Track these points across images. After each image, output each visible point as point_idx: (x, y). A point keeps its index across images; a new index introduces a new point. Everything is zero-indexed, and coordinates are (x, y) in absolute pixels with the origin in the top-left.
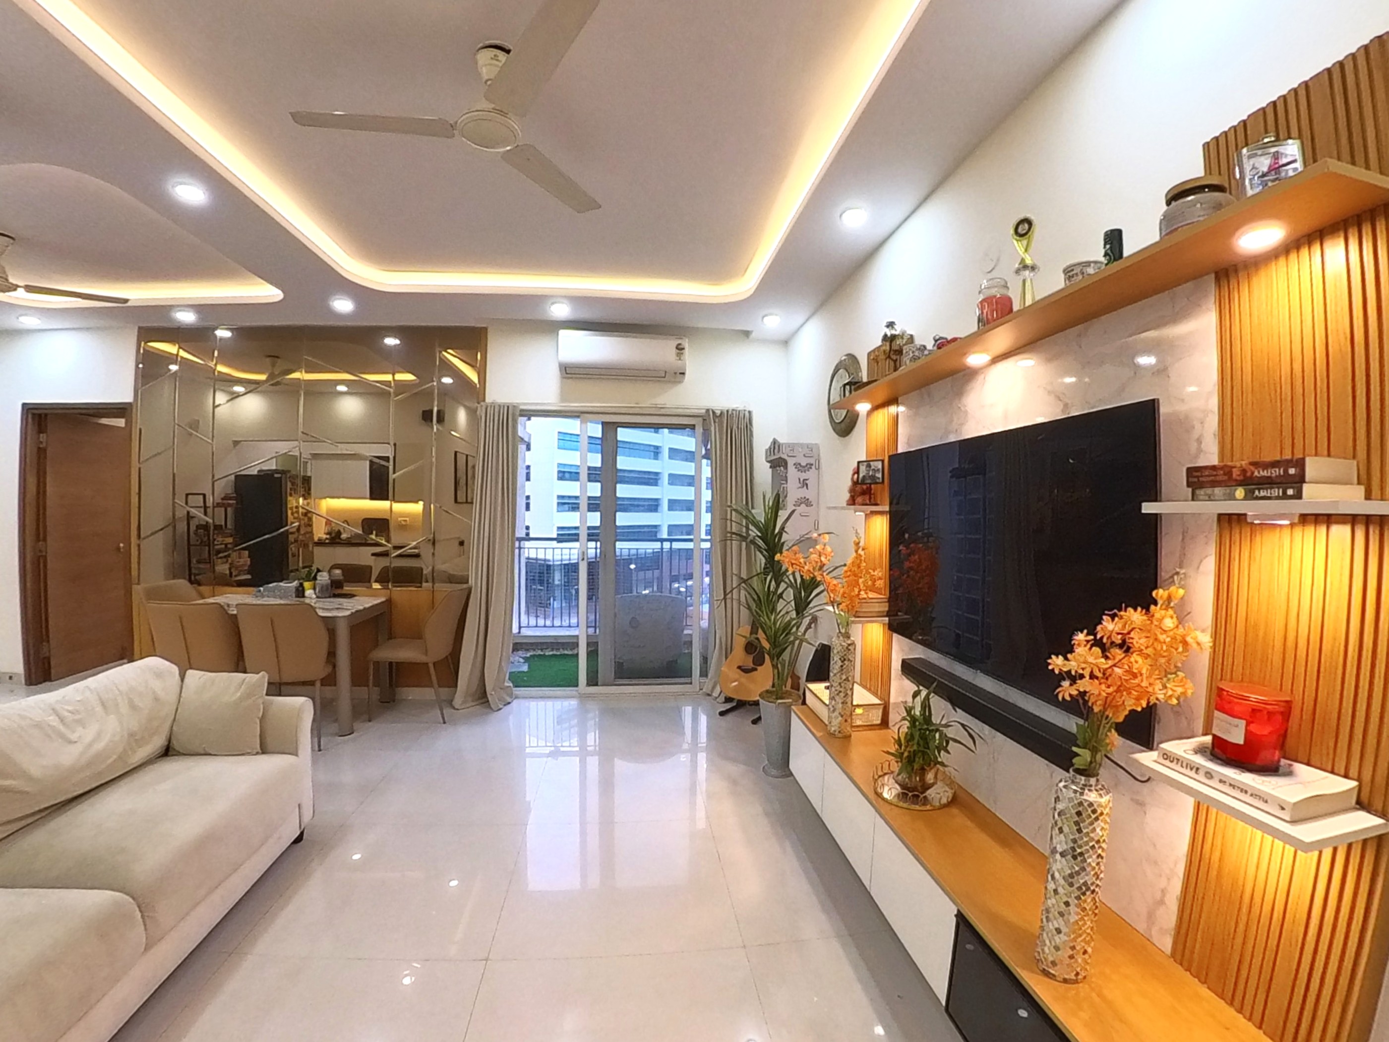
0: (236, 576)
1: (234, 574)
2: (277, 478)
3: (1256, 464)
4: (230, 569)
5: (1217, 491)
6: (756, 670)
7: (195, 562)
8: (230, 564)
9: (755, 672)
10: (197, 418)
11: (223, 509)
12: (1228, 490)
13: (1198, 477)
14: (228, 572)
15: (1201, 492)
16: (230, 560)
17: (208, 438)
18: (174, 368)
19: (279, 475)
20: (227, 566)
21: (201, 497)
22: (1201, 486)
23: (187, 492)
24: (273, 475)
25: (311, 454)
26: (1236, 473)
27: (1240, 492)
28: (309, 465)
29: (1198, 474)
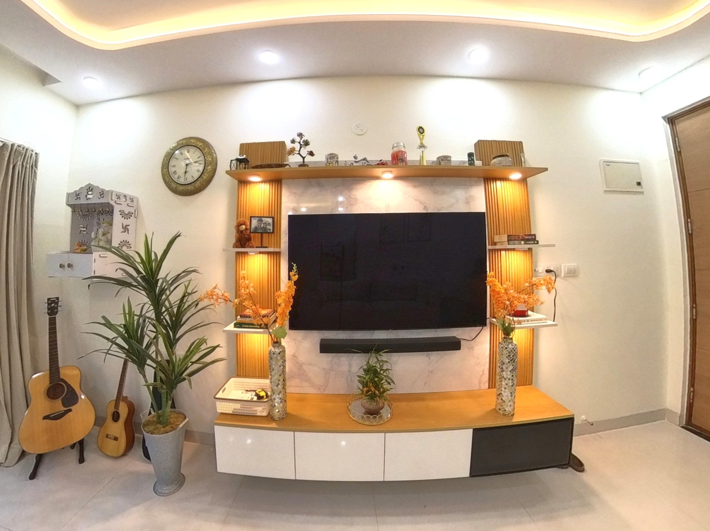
3: (525, 235)
5: (516, 242)
6: (70, 410)
9: (70, 413)
12: (519, 242)
13: (510, 238)
15: (510, 242)
22: (511, 240)
26: (521, 237)
27: (523, 242)
29: (511, 237)
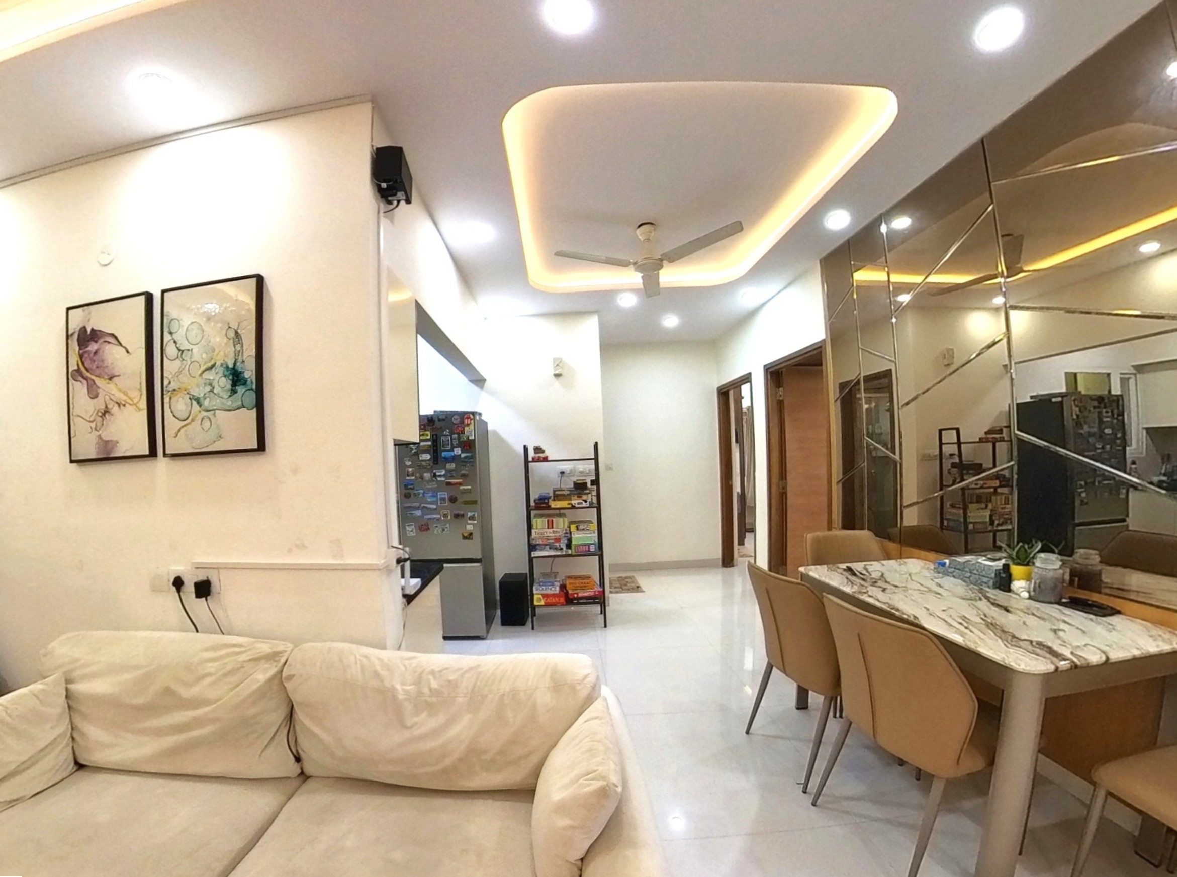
0: (998, 525)
1: (996, 522)
2: (1056, 402)
4: (991, 516)
7: (948, 506)
8: (992, 510)
10: (951, 347)
11: (990, 445)
14: (988, 519)
16: (990, 506)
17: (892, 357)
18: (905, 298)
19: (1059, 399)
20: (987, 513)
21: (954, 432)
23: (940, 428)
24: (1050, 400)
25: (1133, 366)
28: (1132, 382)
